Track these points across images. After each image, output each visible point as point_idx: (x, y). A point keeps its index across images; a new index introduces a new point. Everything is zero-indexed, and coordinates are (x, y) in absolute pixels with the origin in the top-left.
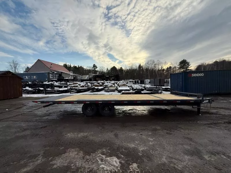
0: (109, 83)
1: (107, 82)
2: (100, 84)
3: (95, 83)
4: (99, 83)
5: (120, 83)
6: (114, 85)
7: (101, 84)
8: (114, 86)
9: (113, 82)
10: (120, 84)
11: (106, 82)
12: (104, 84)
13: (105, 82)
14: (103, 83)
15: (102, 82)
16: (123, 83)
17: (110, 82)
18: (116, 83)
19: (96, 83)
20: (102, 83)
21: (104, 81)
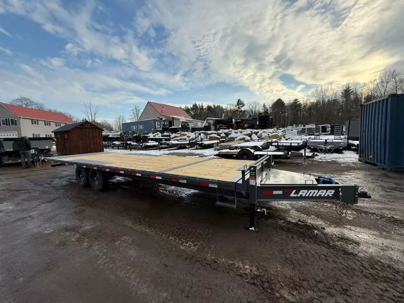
0: (239, 134)
1: (236, 131)
2: (221, 135)
3: (212, 133)
4: (219, 134)
5: (264, 132)
6: (250, 136)
7: (223, 135)
8: (249, 138)
9: (248, 131)
10: (264, 135)
11: (233, 131)
12: (229, 136)
13: (231, 131)
14: (227, 134)
15: (226, 131)
16: (275, 134)
17: (241, 132)
18: (256, 133)
19: (215, 133)
20: (225, 133)
21: (231, 129)
